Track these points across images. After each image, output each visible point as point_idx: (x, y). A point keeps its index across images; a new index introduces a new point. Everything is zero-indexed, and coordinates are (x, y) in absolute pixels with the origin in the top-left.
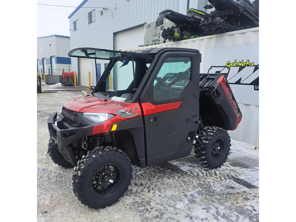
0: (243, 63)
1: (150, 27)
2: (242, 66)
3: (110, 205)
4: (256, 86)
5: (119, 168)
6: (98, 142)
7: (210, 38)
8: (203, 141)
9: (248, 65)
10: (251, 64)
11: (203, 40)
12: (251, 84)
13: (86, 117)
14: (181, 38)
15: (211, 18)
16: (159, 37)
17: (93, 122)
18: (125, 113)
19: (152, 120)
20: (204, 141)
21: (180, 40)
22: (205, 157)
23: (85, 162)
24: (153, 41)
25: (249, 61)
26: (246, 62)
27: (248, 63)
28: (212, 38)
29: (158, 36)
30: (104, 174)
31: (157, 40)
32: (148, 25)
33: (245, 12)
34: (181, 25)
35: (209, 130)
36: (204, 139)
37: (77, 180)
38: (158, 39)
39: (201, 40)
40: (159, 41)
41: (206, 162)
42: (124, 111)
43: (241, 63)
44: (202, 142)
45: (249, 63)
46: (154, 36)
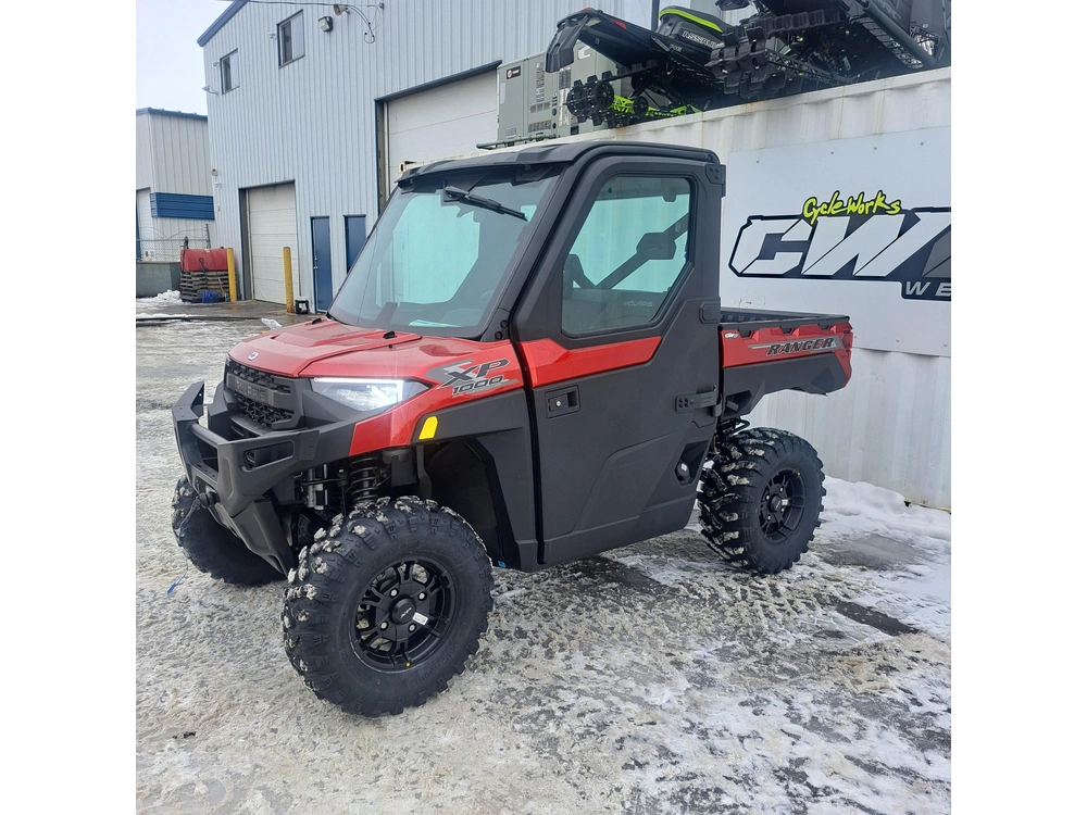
0: (862, 202)
1: (519, 74)
2: (860, 212)
3: (418, 702)
4: (908, 284)
5: (445, 573)
6: (366, 484)
7: (743, 115)
8: (730, 477)
9: (881, 211)
10: (889, 205)
11: (719, 120)
12: (891, 277)
13: (324, 393)
14: (639, 115)
15: (750, 41)
16: (555, 112)
17: (349, 410)
18: (463, 376)
19: (559, 404)
20: (734, 479)
21: (635, 121)
22: (737, 533)
23: (329, 550)
24: (532, 128)
25: (883, 195)
26: (875, 200)
27: (879, 203)
28: (750, 114)
29: (551, 108)
30: (394, 593)
31: (546, 125)
32: (513, 70)
33: (868, 19)
34: (638, 68)
35: (752, 441)
36: (734, 472)
37: (304, 614)
38: (550, 121)
39: (713, 121)
40: (554, 126)
41: (741, 550)
42: (461, 371)
43: (856, 202)
44: (728, 483)
45: (884, 202)
46: (533, 109)
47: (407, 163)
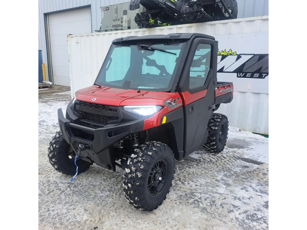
0: (225, 52)
1: (108, 10)
2: (225, 55)
3: (160, 204)
4: (239, 74)
5: (166, 164)
6: (135, 139)
7: (189, 27)
8: (212, 127)
9: (231, 54)
10: (233, 53)
11: (181, 28)
12: (234, 72)
13: (129, 111)
14: (156, 25)
15: (197, 6)
16: (122, 22)
17: (141, 116)
18: (171, 104)
19: (190, 110)
20: (213, 128)
22: (215, 142)
23: (142, 161)
24: (113, 26)
25: (231, 50)
26: (229, 52)
27: (230, 52)
28: (191, 27)
29: (121, 21)
30: (155, 172)
31: (119, 26)
32: (106, 8)
33: (221, 3)
35: (215, 117)
36: (213, 126)
37: (138, 182)
38: (120, 25)
39: (179, 28)
40: (122, 26)
41: (215, 147)
43: (224, 52)
44: (212, 129)
45: (231, 52)
46: (114, 20)
47: (70, 35)
